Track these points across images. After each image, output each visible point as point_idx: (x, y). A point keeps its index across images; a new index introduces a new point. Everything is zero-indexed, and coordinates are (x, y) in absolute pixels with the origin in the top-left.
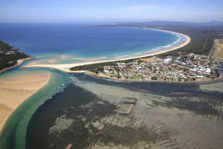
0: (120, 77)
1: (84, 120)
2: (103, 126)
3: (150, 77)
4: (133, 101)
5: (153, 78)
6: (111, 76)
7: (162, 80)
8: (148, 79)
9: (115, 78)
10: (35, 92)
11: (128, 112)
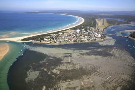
0: (56, 42)
1: (46, 70)
2: (59, 71)
3: (73, 41)
4: (69, 55)
5: (74, 41)
6: (50, 42)
7: (80, 42)
8: (72, 42)
9: (53, 43)
10: (2, 57)
11: (70, 61)
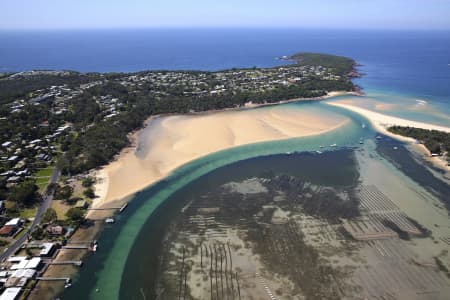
4: (414, 231)
